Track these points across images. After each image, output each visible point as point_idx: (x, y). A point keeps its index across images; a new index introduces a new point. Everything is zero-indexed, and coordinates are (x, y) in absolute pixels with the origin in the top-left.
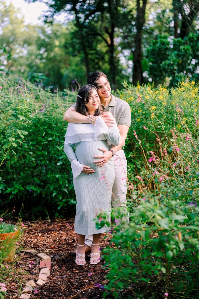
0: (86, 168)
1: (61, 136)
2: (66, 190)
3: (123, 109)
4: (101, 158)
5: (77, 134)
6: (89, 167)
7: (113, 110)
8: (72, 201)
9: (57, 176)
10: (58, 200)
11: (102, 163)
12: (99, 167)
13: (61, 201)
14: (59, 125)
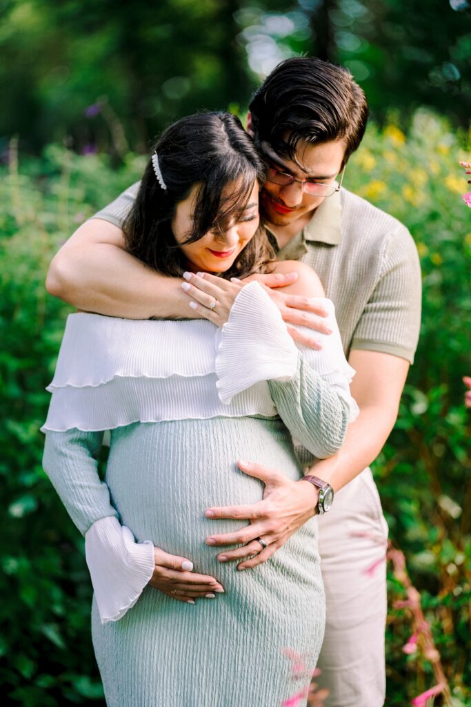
0: (168, 567)
1: (33, 370)
2: (52, 633)
3: (384, 263)
4: (250, 521)
5: (116, 379)
6: (188, 564)
7: (327, 263)
8: (84, 686)
9: (12, 565)
10: (13, 679)
11: (256, 546)
12: (237, 569)
13: (25, 682)
14: (20, 316)
